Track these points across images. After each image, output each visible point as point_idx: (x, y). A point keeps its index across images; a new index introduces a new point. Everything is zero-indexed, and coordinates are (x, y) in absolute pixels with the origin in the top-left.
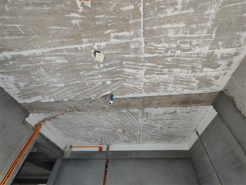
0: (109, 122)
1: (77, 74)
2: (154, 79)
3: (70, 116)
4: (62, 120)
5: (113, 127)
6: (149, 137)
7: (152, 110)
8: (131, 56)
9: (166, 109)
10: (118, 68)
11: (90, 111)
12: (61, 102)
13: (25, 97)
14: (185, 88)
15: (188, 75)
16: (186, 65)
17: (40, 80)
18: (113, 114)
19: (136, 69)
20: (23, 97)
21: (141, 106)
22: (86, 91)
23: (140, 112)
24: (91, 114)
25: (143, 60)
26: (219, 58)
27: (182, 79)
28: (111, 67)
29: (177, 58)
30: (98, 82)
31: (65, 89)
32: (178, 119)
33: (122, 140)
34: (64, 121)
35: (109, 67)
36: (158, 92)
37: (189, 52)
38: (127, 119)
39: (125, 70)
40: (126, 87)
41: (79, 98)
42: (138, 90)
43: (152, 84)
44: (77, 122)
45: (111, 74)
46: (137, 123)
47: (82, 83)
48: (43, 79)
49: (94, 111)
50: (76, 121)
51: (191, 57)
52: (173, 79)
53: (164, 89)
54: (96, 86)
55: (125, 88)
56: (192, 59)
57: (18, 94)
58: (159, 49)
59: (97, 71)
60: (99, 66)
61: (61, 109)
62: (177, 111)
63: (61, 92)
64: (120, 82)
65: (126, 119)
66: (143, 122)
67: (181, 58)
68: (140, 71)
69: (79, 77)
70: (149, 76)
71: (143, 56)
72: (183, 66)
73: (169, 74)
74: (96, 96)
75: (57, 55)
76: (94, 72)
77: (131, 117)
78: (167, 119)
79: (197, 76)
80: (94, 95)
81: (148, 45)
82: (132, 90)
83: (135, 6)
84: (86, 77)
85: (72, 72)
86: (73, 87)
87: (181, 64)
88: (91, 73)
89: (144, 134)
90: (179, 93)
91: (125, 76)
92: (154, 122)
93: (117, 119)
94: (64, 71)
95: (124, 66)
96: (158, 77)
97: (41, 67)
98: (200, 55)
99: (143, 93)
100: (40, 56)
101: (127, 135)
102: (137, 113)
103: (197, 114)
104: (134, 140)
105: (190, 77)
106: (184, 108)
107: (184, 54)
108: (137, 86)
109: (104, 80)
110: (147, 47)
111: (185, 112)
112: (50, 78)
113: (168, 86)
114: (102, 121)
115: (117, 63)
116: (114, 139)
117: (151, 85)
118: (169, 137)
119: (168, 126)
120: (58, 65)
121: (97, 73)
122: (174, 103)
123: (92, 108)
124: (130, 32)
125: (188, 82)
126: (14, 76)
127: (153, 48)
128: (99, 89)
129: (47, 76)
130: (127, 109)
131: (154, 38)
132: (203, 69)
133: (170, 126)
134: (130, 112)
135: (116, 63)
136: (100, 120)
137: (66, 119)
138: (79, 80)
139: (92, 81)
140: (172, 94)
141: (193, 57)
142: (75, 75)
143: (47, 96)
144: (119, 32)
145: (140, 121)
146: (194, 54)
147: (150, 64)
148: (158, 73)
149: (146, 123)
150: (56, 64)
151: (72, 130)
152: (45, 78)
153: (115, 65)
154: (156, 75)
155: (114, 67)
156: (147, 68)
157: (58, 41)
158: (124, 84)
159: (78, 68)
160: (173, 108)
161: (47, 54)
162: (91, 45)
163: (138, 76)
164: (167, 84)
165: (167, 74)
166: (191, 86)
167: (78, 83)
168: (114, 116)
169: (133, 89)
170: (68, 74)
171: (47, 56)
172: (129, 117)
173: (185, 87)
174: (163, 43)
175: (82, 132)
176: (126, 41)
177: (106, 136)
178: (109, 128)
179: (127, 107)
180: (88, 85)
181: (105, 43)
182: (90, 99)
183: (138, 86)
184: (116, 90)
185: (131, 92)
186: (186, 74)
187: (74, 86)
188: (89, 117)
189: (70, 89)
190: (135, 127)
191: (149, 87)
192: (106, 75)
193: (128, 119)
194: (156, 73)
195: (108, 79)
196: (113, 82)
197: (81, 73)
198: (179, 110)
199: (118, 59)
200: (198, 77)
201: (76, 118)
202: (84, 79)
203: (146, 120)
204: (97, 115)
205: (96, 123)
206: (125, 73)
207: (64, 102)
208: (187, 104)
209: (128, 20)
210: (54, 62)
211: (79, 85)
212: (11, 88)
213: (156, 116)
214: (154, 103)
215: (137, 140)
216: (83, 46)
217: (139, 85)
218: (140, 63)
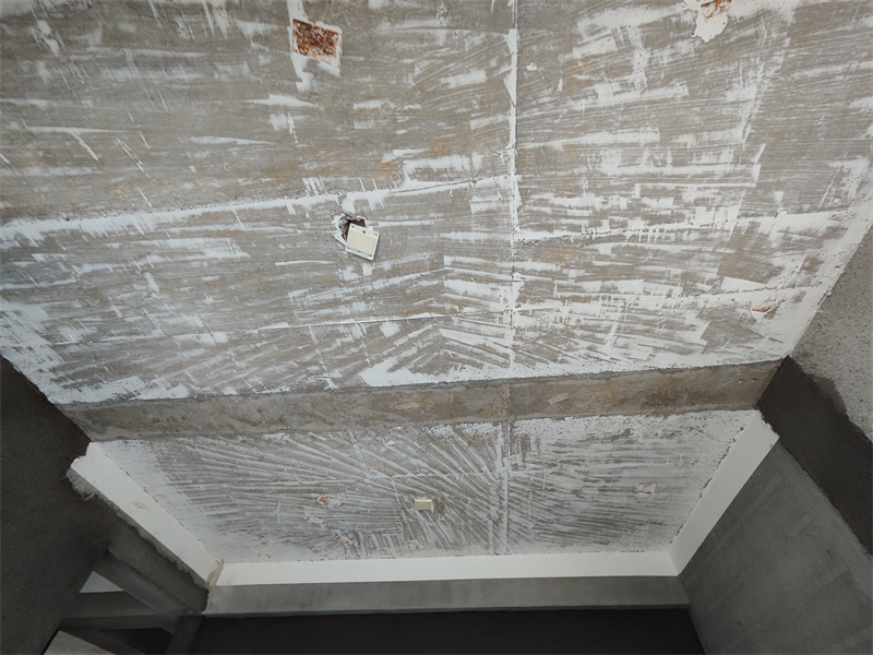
0: (385, 473)
1: (277, 298)
2: (552, 316)
3: (240, 452)
4: (209, 467)
5: (401, 491)
6: (531, 526)
7: (542, 425)
8: (472, 237)
9: (595, 423)
10: (426, 278)
11: (318, 432)
12: (214, 400)
13: (80, 380)
14: (661, 348)
15: (672, 302)
16: (663, 269)
17: (141, 321)
18: (401, 442)
19: (488, 280)
20: (71, 382)
21: (505, 413)
22: (308, 358)
23: (501, 433)
24: (320, 444)
25: (514, 251)
26: (774, 245)
27: (651, 318)
28: (400, 275)
29: (631, 244)
30: (353, 328)
31: (230, 352)
32: (638, 459)
33: (432, 538)
34: (216, 471)
35: (394, 276)
36: (567, 362)
37: (674, 226)
38: (451, 460)
39: (449, 283)
40: (451, 343)
41: (279, 384)
42: (494, 357)
43: (544, 334)
44: (266, 474)
45: (398, 300)
46: (489, 473)
47: (294, 329)
48: (151, 316)
49: (332, 431)
50: (262, 467)
51: (678, 241)
52: (618, 315)
53: (588, 352)
54: (344, 340)
55: (450, 347)
56: (685, 247)
57: (53, 370)
58: (570, 213)
59: (351, 290)
60: (359, 271)
61: (209, 426)
62: (632, 432)
63: (213, 361)
64: (430, 326)
65: (447, 460)
66: (510, 471)
67: (647, 246)
68: (502, 288)
69: (282, 309)
70: (536, 306)
71: (513, 239)
72: (654, 272)
73: (603, 298)
74: (341, 376)
75: (210, 231)
76: (338, 293)
77: (465, 452)
78: (597, 461)
79: (701, 305)
80: (337, 374)
81: (531, 201)
82: (471, 353)
83: (490, 72)
84: (310, 308)
85: (259, 291)
86: (258, 345)
87: (646, 264)
88: (327, 296)
89: (515, 517)
90: (639, 367)
91: (448, 306)
92: (550, 471)
93: (414, 461)
94: (233, 287)
95: (446, 272)
96: (565, 310)
97: (148, 275)
98: (710, 236)
99: (513, 364)
100: (149, 236)
101: (449, 521)
102: (489, 439)
103: (706, 439)
104: (475, 537)
105: (677, 311)
106: (660, 419)
107: (654, 231)
108: (490, 342)
109: (373, 319)
110: (527, 207)
111: (660, 432)
112: (178, 311)
113: (601, 341)
114: (360, 468)
115: (423, 261)
116: (401, 537)
117: (540, 337)
118: (604, 527)
119: (602, 483)
120: (210, 266)
121: (350, 294)
122: (622, 402)
123: (324, 421)
124: (470, 156)
125: (671, 325)
126: (47, 304)
127: (548, 210)
128: (353, 350)
129: (167, 307)
130: (453, 425)
131: (552, 176)
132: (721, 283)
133: (607, 485)
134: (462, 436)
135: (417, 261)
136: (352, 464)
137: (226, 461)
138: (283, 321)
139: (330, 323)
140: (616, 368)
141: (687, 243)
142: (271, 303)
143: (163, 379)
144: (434, 155)
145: (499, 469)
146: (690, 230)
147: (539, 266)
148: (567, 294)
149: (520, 474)
150: (205, 264)
151: (245, 502)
152: (159, 311)
153: (416, 267)
154: (559, 303)
155: (413, 276)
156: (528, 278)
157: (217, 184)
158: (445, 333)
159: (282, 278)
160: (620, 418)
161: (176, 230)
162: (335, 198)
163: (494, 307)
164: (599, 335)
165: (597, 299)
166: (680, 340)
167: (278, 332)
168: (403, 451)
169: (476, 350)
170: (247, 300)
171: (174, 236)
172: (459, 451)
173: (661, 343)
174: (585, 194)
175: (283, 509)
176: (457, 186)
177: (373, 527)
178: (384, 496)
179: (452, 416)
180: (313, 337)
181: (385, 193)
182: (320, 387)
183: (497, 340)
184: (414, 357)
185: (469, 362)
186: (663, 300)
187: (265, 343)
188: (313, 454)
189: (247, 353)
190: (480, 490)
191: (534, 343)
192: (381, 303)
193: (457, 459)
194: (559, 295)
195: (390, 316)
196: (406, 328)
197: (291, 295)
198: (641, 425)
199: (427, 247)
200: (704, 308)
201: (261, 459)
202: (302, 316)
203: (520, 463)
204: (341, 447)
205: (338, 477)
206: (449, 295)
207: (223, 398)
208: (667, 405)
209: (467, 117)
210: (199, 257)
211: (281, 337)
212: (30, 349)
213: (557, 449)
214: (551, 401)
215: (486, 540)
216: (306, 201)
217: (497, 336)
218: (502, 260)
